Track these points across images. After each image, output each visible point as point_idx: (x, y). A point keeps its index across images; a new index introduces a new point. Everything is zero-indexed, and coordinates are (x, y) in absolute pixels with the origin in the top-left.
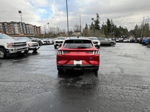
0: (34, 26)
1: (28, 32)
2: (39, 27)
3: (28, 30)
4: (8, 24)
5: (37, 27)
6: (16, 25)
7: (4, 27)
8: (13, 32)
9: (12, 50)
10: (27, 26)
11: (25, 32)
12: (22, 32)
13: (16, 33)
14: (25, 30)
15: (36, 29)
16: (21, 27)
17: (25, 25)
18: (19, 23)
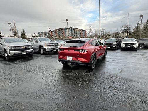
0: (81, 30)
1: (76, 36)
2: (85, 31)
3: (76, 34)
4: (62, 29)
5: (83, 31)
6: (67, 30)
7: (59, 32)
8: (64, 36)
9: (48, 49)
10: (75, 30)
11: (73, 35)
12: (71, 35)
13: (67, 36)
14: (73, 34)
15: (82, 32)
16: (71, 31)
17: (74, 29)
18: (69, 28)
